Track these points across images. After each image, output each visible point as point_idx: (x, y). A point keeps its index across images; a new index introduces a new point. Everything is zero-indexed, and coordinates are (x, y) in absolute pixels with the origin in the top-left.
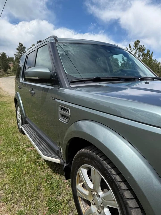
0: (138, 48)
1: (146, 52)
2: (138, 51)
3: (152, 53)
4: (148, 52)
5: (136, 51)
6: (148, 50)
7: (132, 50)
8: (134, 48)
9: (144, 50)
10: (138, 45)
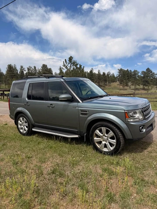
0: (72, 62)
1: (78, 66)
2: (72, 65)
3: (84, 67)
4: (80, 66)
5: (71, 65)
6: (80, 64)
7: (68, 64)
8: (69, 62)
9: (77, 65)
10: (72, 60)
